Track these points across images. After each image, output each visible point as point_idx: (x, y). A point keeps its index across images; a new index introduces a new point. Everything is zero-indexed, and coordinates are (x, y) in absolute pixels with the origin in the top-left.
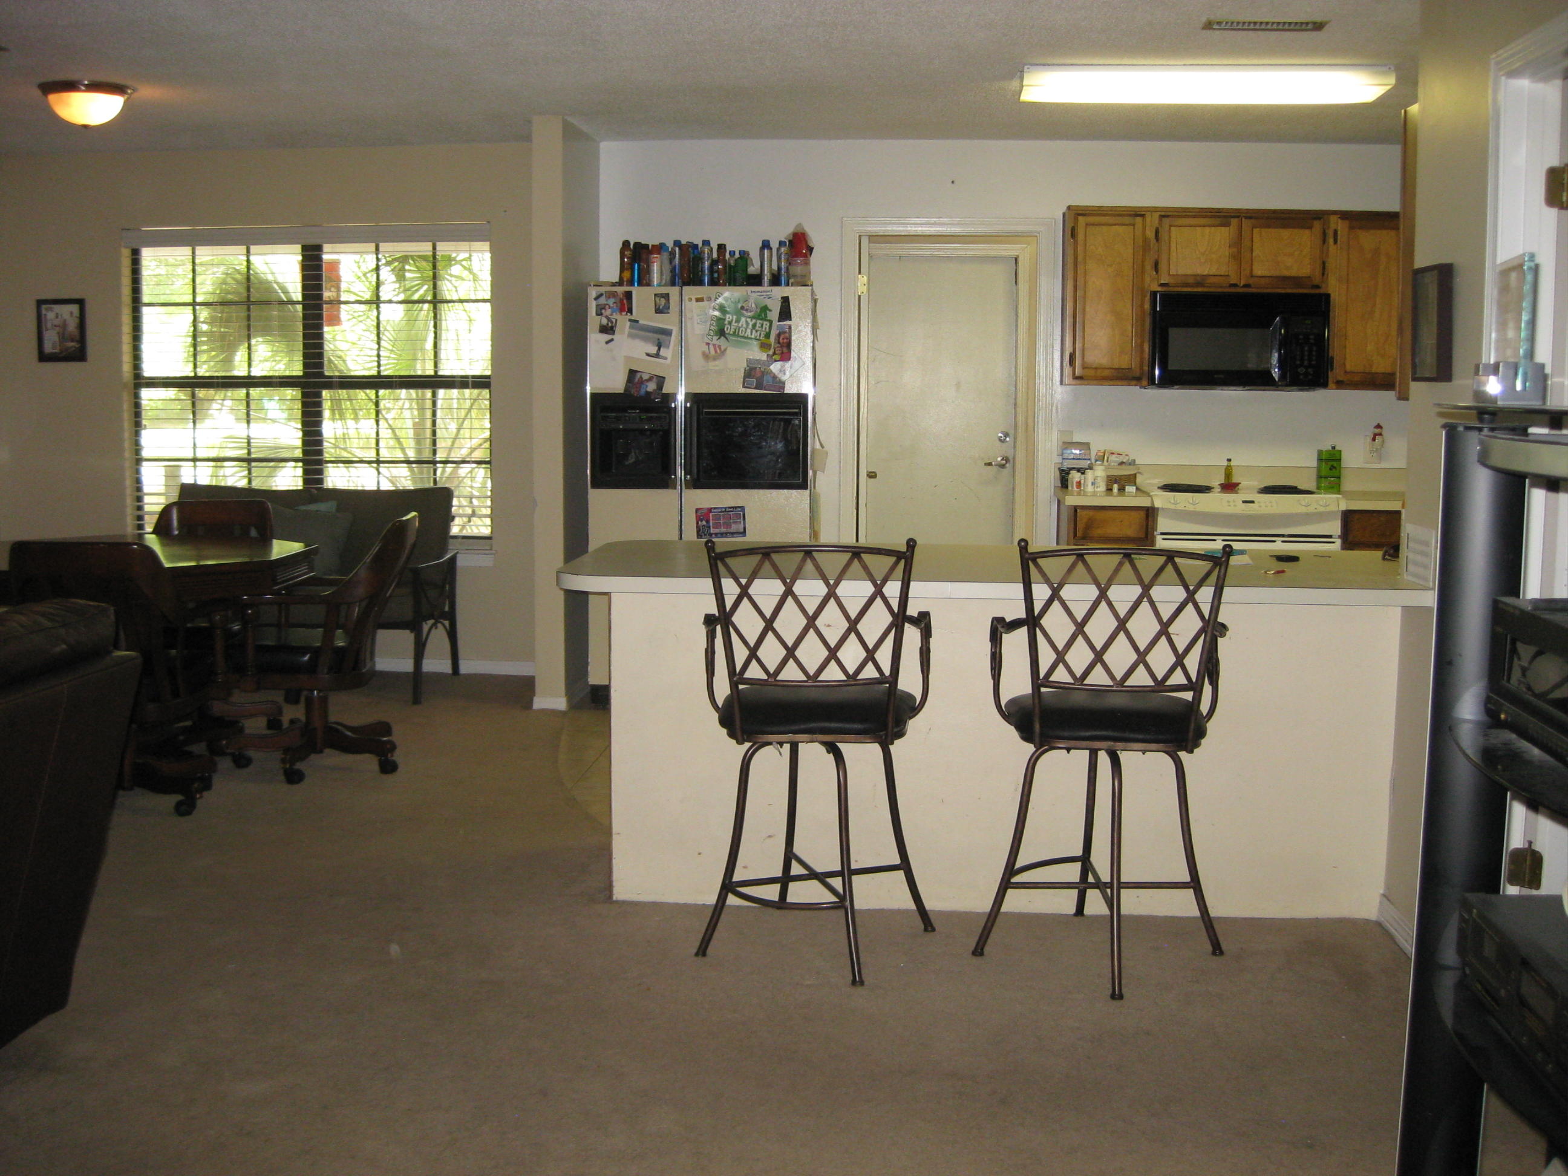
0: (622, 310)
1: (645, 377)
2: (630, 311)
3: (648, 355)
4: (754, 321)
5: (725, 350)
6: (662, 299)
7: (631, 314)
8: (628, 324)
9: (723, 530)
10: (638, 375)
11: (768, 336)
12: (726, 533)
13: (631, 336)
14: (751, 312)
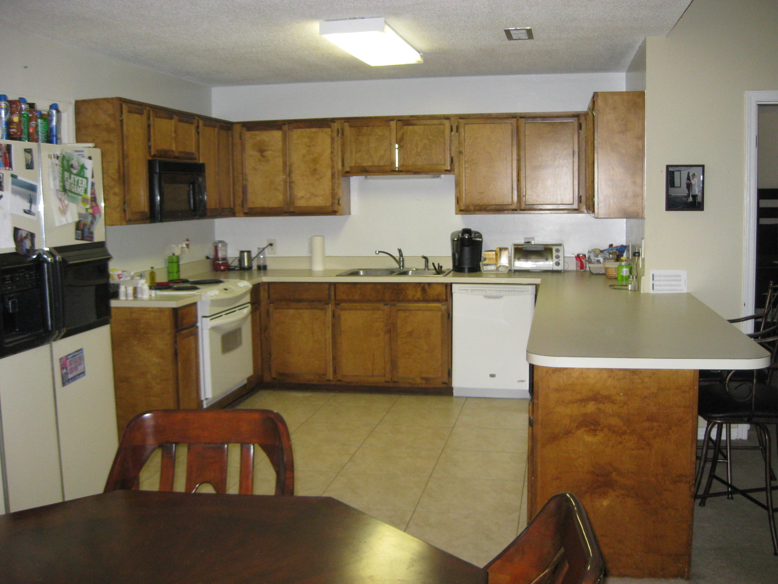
0: (6, 165)
1: (24, 234)
2: (10, 166)
3: (25, 212)
4: (78, 178)
5: (67, 205)
6: (29, 155)
7: (12, 170)
8: (10, 179)
9: (74, 374)
10: (20, 232)
11: (86, 192)
12: (76, 376)
13: (14, 192)
14: (76, 169)
